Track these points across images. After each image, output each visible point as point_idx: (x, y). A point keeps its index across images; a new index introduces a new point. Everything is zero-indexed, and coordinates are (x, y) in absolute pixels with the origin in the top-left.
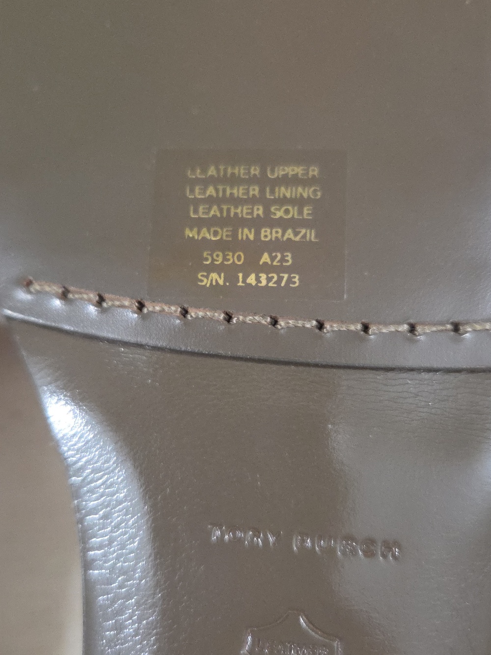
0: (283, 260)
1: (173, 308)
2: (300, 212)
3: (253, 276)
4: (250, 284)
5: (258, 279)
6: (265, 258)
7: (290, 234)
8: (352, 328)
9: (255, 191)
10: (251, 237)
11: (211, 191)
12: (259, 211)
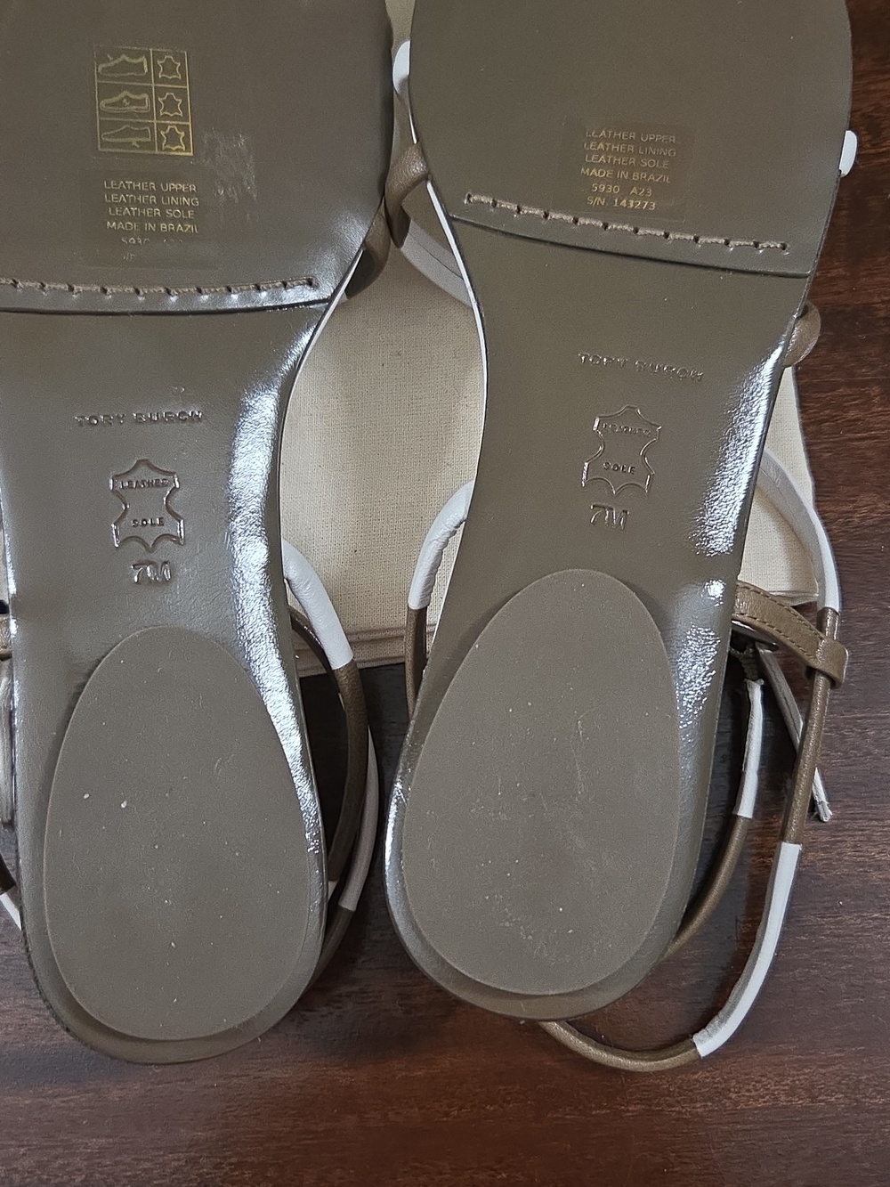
0: (646, 192)
1: (569, 218)
2: (661, 164)
3: (624, 201)
4: (622, 206)
5: (628, 203)
6: (634, 190)
7: (652, 177)
8: (688, 238)
9: (631, 148)
10: (626, 177)
11: (601, 146)
12: (633, 161)
